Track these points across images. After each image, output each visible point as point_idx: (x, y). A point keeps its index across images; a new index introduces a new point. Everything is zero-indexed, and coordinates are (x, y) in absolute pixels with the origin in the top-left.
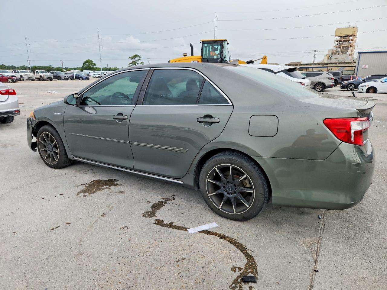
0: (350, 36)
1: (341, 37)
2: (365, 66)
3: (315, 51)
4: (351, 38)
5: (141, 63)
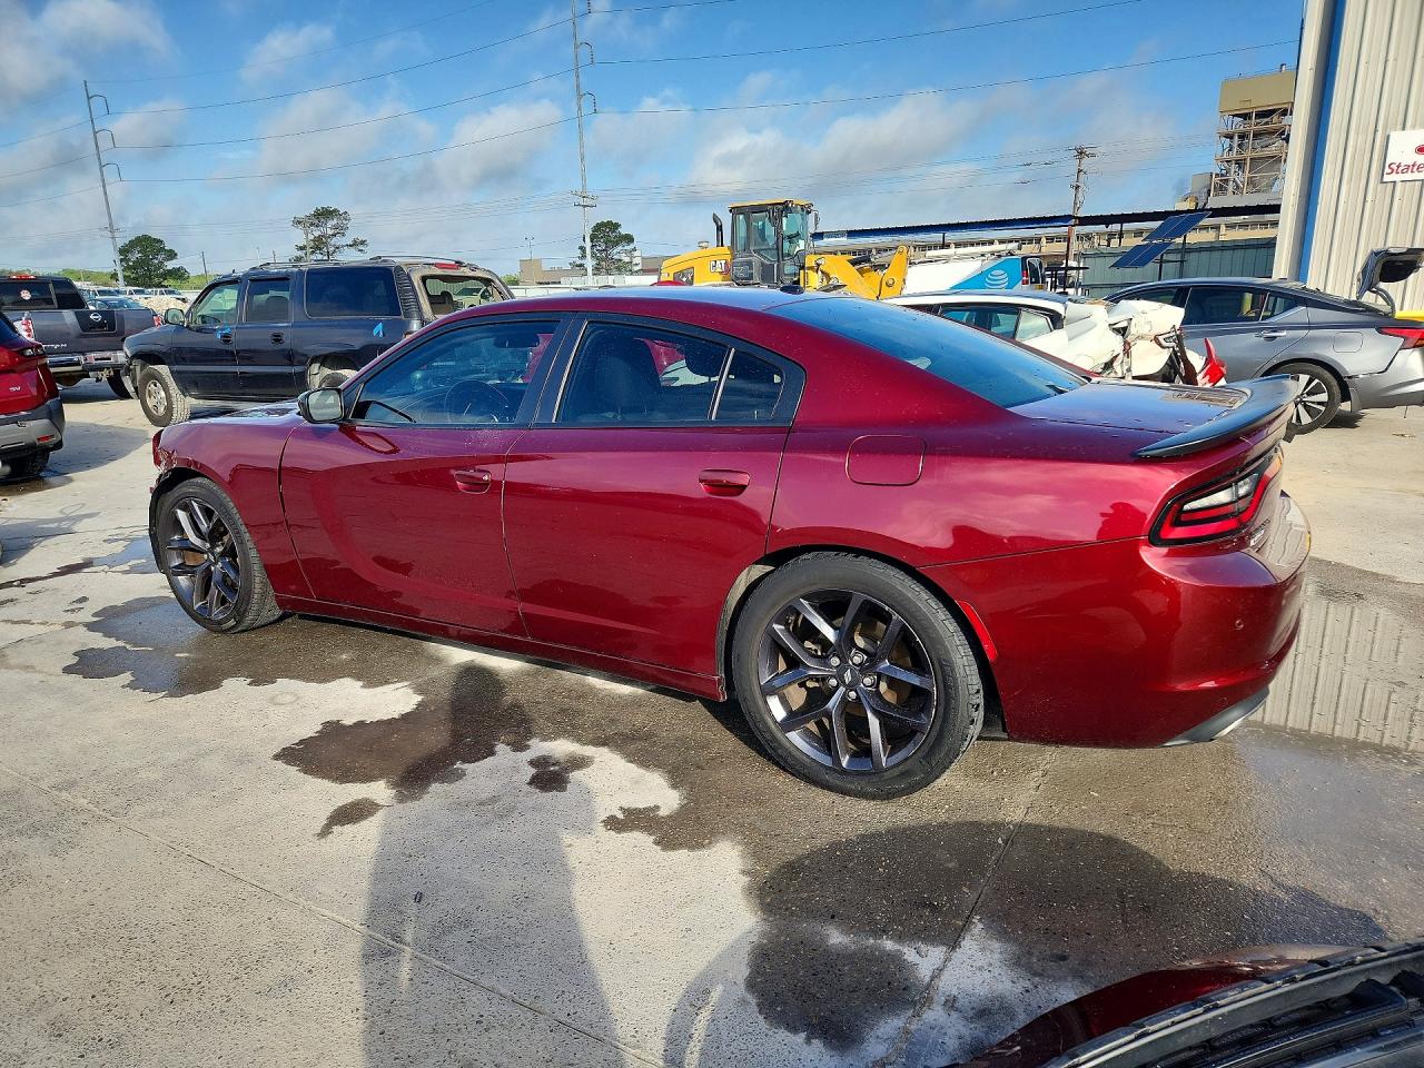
0: (1285, 112)
3: (1081, 153)
4: (1289, 119)
5: (355, 244)
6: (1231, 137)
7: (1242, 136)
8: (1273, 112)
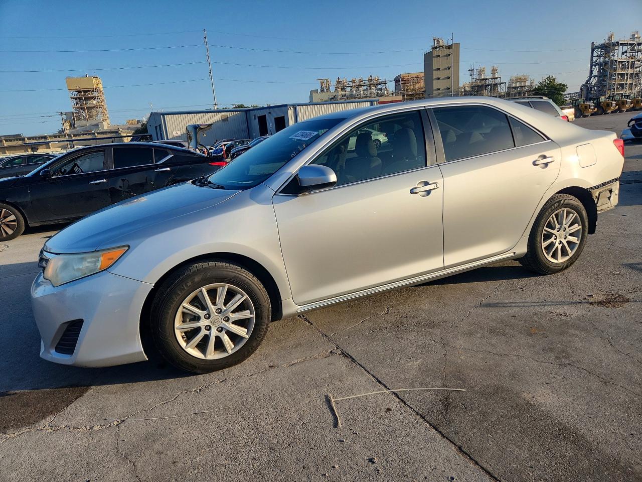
0: (93, 91)
1: (79, 92)
2: (177, 133)
4: (95, 94)
6: (75, 99)
7: (80, 99)
8: (89, 91)
